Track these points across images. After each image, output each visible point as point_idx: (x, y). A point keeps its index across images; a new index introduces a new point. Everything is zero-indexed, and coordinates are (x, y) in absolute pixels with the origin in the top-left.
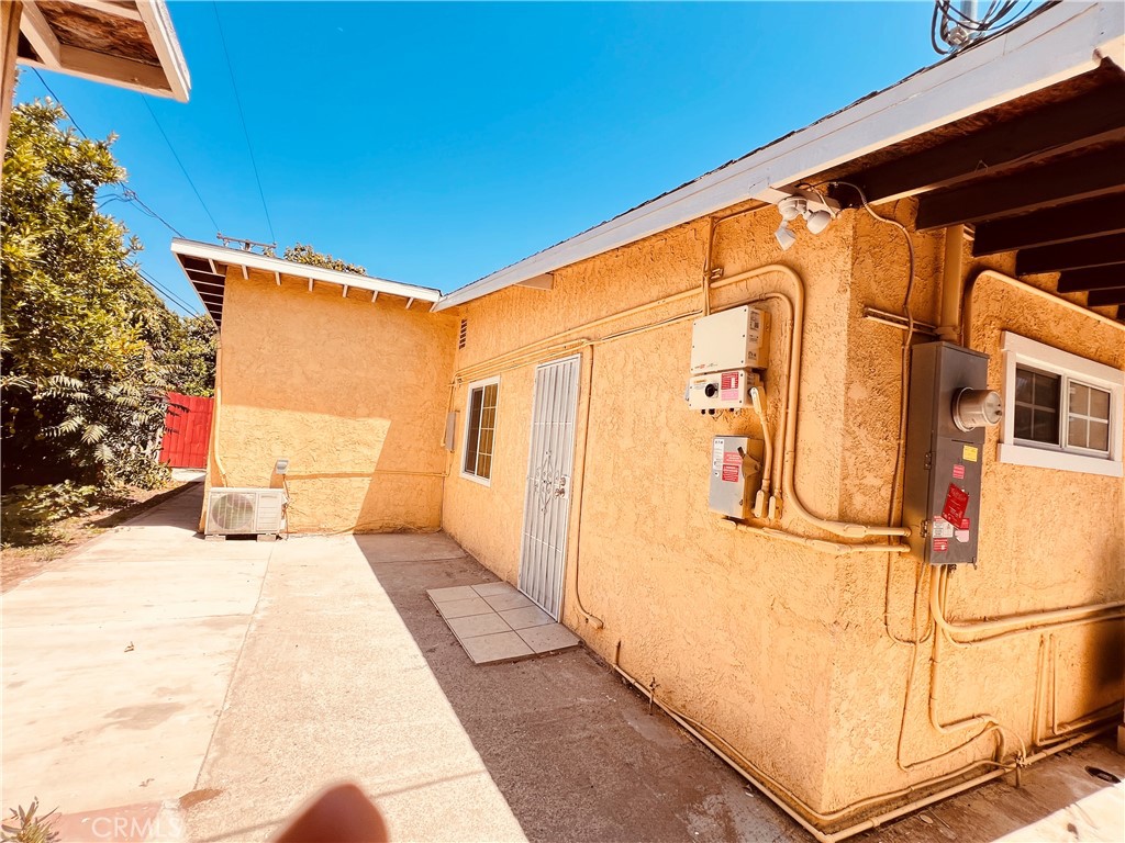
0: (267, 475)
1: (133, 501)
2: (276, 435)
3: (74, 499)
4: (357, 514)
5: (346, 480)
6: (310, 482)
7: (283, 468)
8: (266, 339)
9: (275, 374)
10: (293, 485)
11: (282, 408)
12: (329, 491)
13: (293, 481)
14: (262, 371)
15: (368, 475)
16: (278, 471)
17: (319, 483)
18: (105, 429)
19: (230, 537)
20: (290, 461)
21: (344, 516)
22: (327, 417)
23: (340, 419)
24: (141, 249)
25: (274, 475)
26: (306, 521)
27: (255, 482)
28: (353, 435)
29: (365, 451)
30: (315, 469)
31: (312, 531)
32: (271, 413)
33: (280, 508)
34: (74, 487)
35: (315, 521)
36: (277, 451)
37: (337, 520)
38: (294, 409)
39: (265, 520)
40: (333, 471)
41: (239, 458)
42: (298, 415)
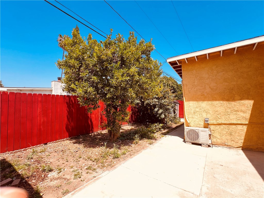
0: (202, 123)
1: (172, 127)
2: (203, 110)
3: (159, 127)
4: (242, 141)
5: (234, 126)
6: (218, 127)
7: (207, 121)
8: (195, 79)
9: (200, 90)
10: (212, 127)
11: (204, 100)
12: (227, 130)
13: (212, 126)
14: (196, 89)
15: (245, 125)
16: (206, 122)
17: (222, 127)
18: (162, 110)
19: (193, 144)
20: (210, 119)
21: (236, 141)
22: (222, 102)
23: (227, 102)
24: (162, 65)
25: (204, 124)
26: (219, 141)
27: (198, 126)
28: (235, 108)
29: (242, 114)
30: (220, 121)
31: (222, 145)
32: (200, 103)
33: (208, 136)
34: (159, 124)
35: (223, 141)
36: (205, 115)
37: (233, 142)
38: (208, 101)
39: (203, 140)
40: (228, 122)
41: (193, 118)
42: (210, 102)
